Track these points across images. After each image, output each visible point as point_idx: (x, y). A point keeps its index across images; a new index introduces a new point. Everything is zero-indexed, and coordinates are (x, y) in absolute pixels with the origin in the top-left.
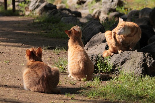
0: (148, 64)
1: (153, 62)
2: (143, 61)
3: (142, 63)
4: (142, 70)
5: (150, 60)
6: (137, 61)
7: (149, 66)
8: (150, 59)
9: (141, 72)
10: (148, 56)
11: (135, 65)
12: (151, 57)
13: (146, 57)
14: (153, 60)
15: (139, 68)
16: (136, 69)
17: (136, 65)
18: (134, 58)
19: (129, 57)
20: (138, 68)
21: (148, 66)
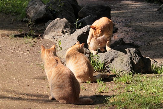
0: (134, 61)
1: (138, 59)
2: (130, 59)
3: (130, 60)
4: (131, 67)
5: (136, 58)
6: (124, 59)
7: (136, 63)
8: (136, 56)
9: (130, 69)
10: (134, 54)
11: (123, 63)
12: (136, 55)
13: (132, 54)
14: (139, 57)
15: (128, 65)
16: (125, 67)
17: (125, 62)
18: (122, 56)
19: (117, 55)
20: (126, 65)
21: (134, 63)
